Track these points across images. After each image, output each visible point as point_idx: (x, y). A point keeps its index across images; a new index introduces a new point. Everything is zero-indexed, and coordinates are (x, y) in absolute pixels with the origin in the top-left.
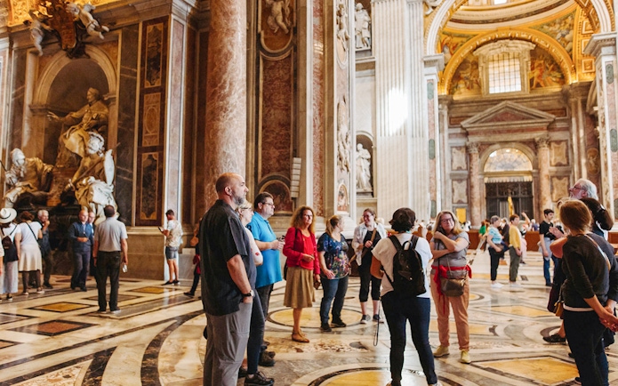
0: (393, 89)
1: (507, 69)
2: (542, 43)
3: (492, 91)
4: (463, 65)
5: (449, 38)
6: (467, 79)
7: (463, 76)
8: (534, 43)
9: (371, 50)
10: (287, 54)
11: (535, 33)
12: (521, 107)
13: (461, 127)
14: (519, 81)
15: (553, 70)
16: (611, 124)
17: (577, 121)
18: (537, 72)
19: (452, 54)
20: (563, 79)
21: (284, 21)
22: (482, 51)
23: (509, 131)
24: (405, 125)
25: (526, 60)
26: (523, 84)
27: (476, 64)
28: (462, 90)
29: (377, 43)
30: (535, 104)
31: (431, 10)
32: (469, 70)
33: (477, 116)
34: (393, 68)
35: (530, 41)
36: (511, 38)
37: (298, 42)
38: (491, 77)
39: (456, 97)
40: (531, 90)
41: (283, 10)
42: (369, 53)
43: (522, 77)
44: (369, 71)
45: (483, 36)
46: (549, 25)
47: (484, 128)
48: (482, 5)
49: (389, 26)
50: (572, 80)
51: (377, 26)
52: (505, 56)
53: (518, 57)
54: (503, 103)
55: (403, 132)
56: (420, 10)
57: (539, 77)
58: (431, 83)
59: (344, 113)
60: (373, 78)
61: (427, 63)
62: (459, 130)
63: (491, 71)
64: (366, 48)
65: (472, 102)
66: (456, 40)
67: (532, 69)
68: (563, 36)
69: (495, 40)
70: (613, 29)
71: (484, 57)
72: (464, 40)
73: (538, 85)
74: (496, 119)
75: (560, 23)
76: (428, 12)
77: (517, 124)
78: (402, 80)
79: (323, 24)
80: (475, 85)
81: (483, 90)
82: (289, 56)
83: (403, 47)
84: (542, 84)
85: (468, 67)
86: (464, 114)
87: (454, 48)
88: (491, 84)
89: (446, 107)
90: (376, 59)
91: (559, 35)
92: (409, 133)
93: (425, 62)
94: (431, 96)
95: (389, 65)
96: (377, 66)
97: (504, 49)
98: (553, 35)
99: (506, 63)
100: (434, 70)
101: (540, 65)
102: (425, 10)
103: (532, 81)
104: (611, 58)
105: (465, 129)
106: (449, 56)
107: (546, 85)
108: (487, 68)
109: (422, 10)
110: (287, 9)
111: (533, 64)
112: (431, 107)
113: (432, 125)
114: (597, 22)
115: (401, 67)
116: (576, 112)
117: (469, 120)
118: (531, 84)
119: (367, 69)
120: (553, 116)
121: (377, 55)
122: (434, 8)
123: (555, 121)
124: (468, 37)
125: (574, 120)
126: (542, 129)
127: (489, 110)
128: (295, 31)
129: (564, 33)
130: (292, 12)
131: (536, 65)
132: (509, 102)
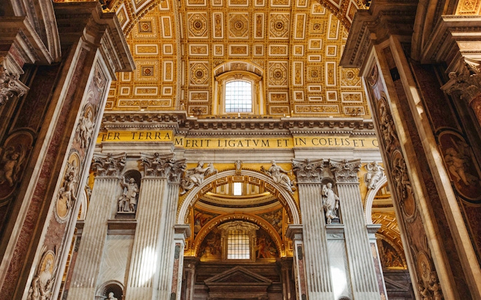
0: (147, 247)
1: (240, 242)
2: (263, 226)
3: (229, 257)
4: (210, 235)
5: (200, 214)
6: (212, 246)
7: (209, 243)
8: (259, 225)
9: (135, 214)
10: (5, 203)
11: (260, 219)
12: (249, 272)
13: (205, 284)
14: (248, 252)
15: (271, 246)
16: (302, 290)
17: (286, 286)
18: (260, 247)
19: (202, 226)
20: (277, 254)
21: (12, 176)
22: (225, 226)
23: (240, 291)
24: (152, 279)
25: (253, 237)
26: (251, 254)
27: (219, 236)
28: (208, 255)
29: (140, 210)
30: (259, 270)
31: (185, 192)
32: (214, 239)
33: (217, 276)
34: (150, 230)
35: (256, 223)
36: (244, 220)
37: (17, 195)
38: (229, 246)
39: (203, 260)
40: (257, 259)
41: (14, 167)
42: (133, 216)
43: (251, 249)
44: (131, 230)
45: (224, 216)
46: (267, 214)
47: (222, 287)
48: (225, 194)
49: (151, 198)
50: (283, 255)
51: (142, 197)
52: (239, 233)
53: (248, 234)
54: (237, 267)
55: (150, 284)
56: (177, 191)
57: (262, 250)
58: (178, 246)
59: (51, 262)
60: (133, 236)
61: (178, 230)
62: (202, 287)
63: (229, 242)
64: (131, 212)
65: (214, 265)
66: (205, 216)
67: (257, 244)
68: (277, 223)
69: (233, 220)
70: (301, 222)
71: (225, 231)
72: (211, 217)
73: (261, 256)
74: (230, 280)
75: (274, 214)
76: (183, 193)
77: (246, 285)
78: (155, 241)
79: (47, 185)
80: (218, 252)
81: (223, 257)
82: (6, 206)
83: (160, 215)
84: (263, 256)
85: (213, 237)
86: (207, 274)
87: (203, 222)
88: (229, 252)
89: (194, 267)
90: (138, 222)
91: (274, 223)
92: (155, 286)
93: (175, 229)
94: (177, 256)
95: (147, 227)
96: (137, 228)
97: (239, 227)
98: (270, 221)
99: (240, 238)
100: (182, 236)
101: (262, 242)
102: (181, 191)
103: (257, 252)
104: (300, 242)
105: (207, 286)
106: (199, 227)
107: (266, 257)
108: (227, 240)
109: (178, 191)
110: (18, 167)
111: (258, 240)
112: (176, 265)
113: (175, 281)
114: (292, 217)
115: (156, 230)
116: (286, 280)
117: (211, 279)
118: (257, 256)
119: (129, 228)
120: (271, 281)
121: (139, 218)
122: (187, 190)
123: (272, 285)
124: (214, 215)
125: (284, 285)
126: (263, 291)
127: (226, 272)
128: (19, 185)
129: (277, 221)
130: (21, 171)
131: (260, 241)
132: (241, 267)
